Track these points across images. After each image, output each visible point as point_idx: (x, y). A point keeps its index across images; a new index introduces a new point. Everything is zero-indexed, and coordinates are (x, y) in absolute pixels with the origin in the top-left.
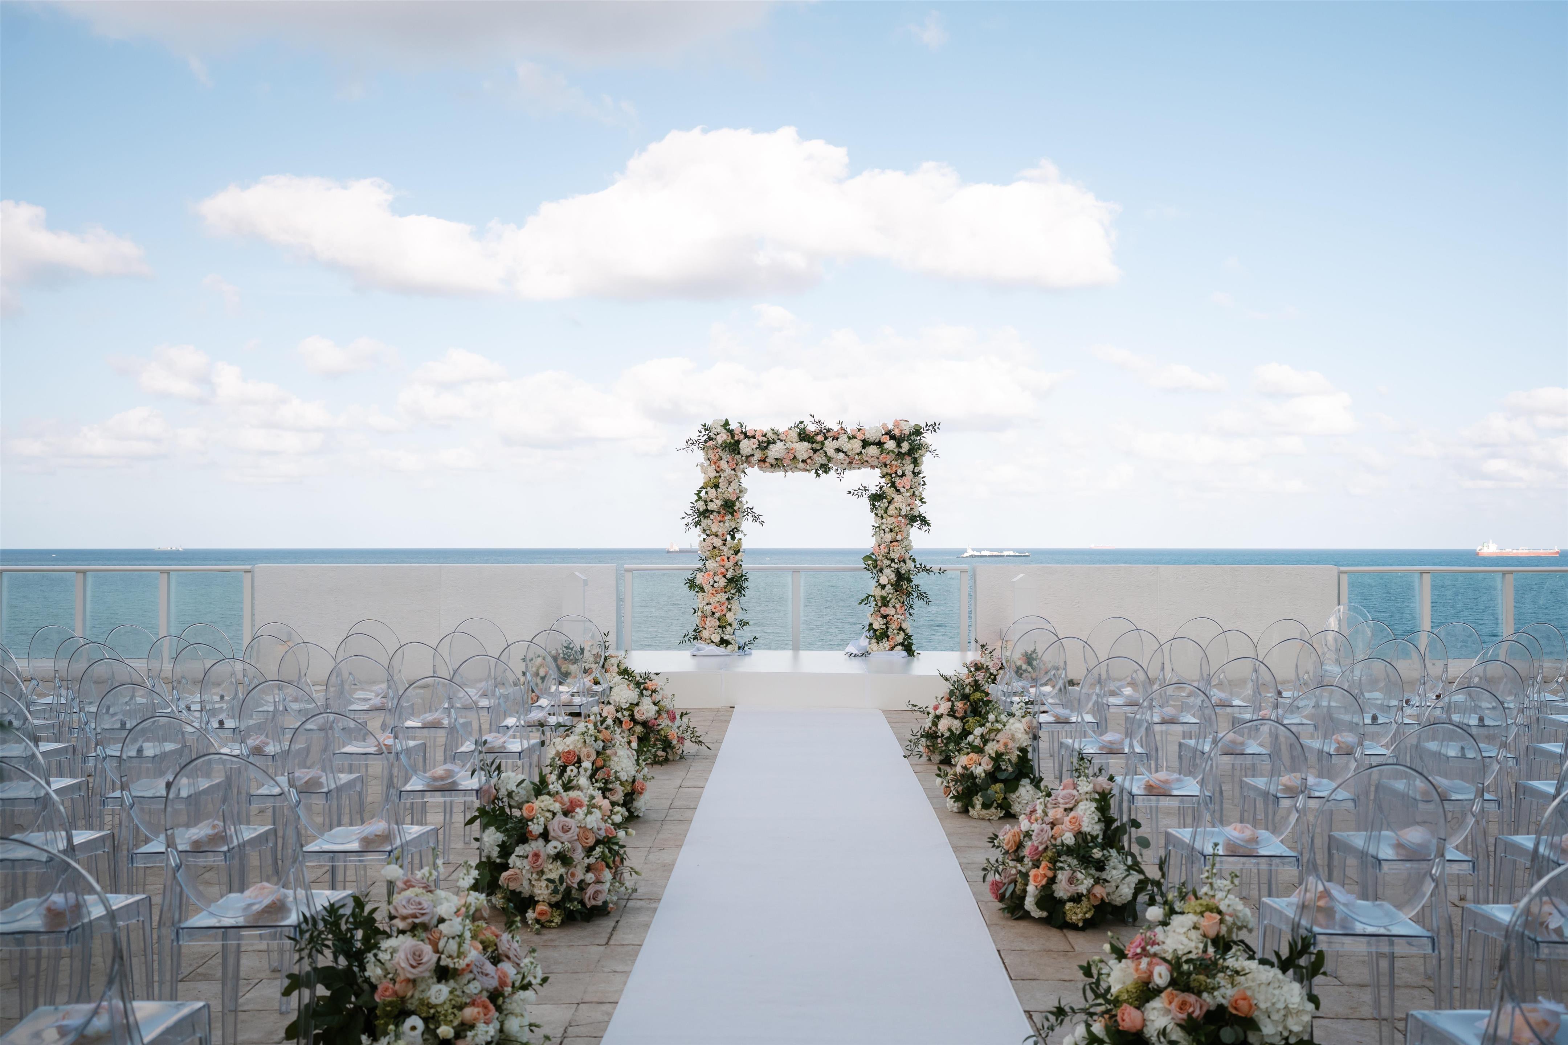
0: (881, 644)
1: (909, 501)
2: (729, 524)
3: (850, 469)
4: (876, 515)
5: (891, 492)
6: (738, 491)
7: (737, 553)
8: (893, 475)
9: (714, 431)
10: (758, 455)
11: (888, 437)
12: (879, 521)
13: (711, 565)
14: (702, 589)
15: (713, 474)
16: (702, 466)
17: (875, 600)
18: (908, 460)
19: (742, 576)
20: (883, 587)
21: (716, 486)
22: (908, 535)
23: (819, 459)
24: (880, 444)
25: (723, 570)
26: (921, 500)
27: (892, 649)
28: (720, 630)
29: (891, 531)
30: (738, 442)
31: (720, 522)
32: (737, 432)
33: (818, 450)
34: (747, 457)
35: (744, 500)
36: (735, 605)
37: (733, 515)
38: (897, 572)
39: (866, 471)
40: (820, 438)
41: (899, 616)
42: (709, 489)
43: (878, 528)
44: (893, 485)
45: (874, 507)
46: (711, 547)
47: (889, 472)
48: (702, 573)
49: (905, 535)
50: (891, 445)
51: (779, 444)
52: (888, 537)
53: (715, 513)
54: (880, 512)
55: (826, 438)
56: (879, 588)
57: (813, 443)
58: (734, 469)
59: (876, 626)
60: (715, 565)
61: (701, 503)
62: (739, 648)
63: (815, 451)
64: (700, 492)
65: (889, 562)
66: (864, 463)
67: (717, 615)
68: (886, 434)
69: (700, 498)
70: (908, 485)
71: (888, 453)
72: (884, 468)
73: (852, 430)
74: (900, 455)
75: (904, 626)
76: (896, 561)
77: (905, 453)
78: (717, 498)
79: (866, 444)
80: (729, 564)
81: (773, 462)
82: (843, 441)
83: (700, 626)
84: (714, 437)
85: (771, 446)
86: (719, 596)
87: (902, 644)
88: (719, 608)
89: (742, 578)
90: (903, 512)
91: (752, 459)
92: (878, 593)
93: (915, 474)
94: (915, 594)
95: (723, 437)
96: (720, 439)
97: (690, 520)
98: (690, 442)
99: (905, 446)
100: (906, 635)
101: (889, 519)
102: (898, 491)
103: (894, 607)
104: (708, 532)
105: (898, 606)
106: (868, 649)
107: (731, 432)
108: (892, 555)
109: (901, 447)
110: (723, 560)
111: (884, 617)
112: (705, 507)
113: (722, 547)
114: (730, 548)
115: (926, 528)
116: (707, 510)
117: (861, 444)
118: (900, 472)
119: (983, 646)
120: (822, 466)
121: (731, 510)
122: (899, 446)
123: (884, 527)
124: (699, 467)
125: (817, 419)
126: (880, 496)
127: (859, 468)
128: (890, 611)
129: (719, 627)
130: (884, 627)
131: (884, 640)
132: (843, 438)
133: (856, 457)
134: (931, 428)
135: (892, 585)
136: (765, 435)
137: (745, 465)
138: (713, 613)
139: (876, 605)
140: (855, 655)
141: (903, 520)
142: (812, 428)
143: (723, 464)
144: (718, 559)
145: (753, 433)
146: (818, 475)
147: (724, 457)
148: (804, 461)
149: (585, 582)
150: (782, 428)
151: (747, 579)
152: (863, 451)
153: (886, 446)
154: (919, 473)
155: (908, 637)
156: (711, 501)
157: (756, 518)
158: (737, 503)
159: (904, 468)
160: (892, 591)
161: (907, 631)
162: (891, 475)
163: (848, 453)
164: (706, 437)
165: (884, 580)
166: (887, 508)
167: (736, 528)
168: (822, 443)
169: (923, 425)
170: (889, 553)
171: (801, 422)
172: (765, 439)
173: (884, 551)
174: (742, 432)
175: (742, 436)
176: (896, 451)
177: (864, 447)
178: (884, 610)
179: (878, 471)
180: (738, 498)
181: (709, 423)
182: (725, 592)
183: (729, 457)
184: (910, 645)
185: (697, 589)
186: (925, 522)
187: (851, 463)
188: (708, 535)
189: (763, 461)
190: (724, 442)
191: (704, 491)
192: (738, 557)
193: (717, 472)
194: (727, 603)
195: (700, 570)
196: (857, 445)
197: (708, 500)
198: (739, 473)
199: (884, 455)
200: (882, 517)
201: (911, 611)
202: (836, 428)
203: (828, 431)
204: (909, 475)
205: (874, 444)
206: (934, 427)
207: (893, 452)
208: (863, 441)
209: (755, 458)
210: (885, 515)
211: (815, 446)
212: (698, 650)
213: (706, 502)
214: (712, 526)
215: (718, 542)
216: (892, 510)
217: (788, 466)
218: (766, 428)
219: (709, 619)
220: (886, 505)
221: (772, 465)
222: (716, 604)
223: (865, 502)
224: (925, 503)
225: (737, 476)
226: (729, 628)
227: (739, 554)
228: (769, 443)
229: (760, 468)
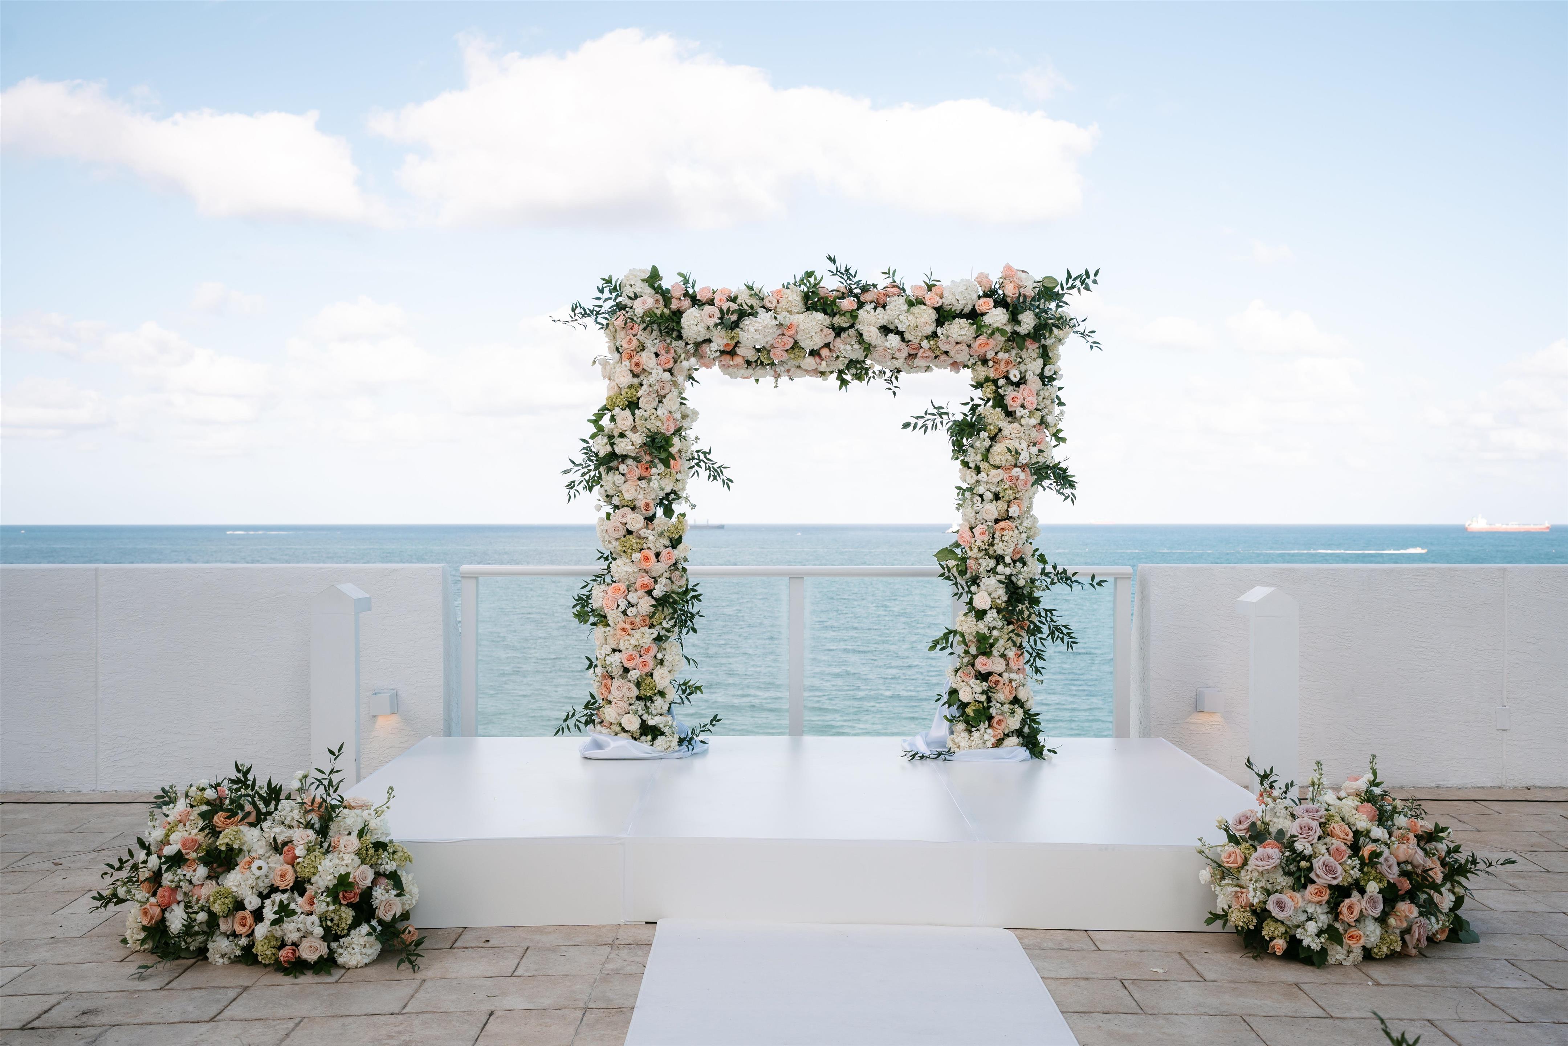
0: (976, 734)
1: (1034, 434)
2: (659, 484)
3: (912, 368)
4: (966, 464)
5: (993, 416)
6: (678, 416)
7: (675, 543)
8: (1001, 382)
9: (628, 290)
10: (720, 340)
11: (990, 302)
12: (971, 477)
13: (622, 568)
14: (603, 619)
15: (626, 379)
16: (605, 363)
17: (964, 642)
18: (1032, 349)
19: (686, 592)
20: (981, 615)
21: (633, 405)
22: (1030, 507)
23: (848, 348)
24: (974, 316)
25: (647, 580)
26: (1055, 435)
27: (999, 742)
28: (639, 706)
29: (997, 497)
30: (678, 314)
31: (640, 479)
32: (677, 293)
33: (844, 329)
34: (697, 345)
35: (690, 434)
36: (672, 651)
37: (667, 465)
38: (1010, 585)
39: (941, 375)
40: (848, 304)
41: (1013, 676)
42: (617, 410)
43: (967, 493)
44: (999, 401)
45: (959, 449)
46: (623, 532)
47: (992, 375)
48: (603, 587)
49: (1025, 504)
50: (997, 317)
51: (764, 318)
52: (992, 510)
53: (630, 462)
54: (973, 458)
55: (861, 305)
56: (972, 617)
57: (834, 315)
58: (670, 371)
59: (965, 696)
60: (630, 568)
61: (602, 440)
62: (681, 741)
63: (839, 331)
64: (599, 416)
65: (992, 563)
66: (940, 356)
67: (634, 675)
68: (986, 295)
69: (600, 429)
70: (1032, 401)
71: (993, 333)
72: (980, 368)
73: (915, 288)
74: (1016, 340)
75: (1022, 696)
76: (1008, 560)
77: (1028, 335)
78: (634, 429)
79: (943, 315)
80: (659, 568)
81: (751, 355)
82: (896, 308)
83: (598, 697)
84: (628, 302)
85: (747, 321)
86: (637, 634)
87: (1019, 733)
88: (638, 660)
89: (689, 594)
90: (1024, 458)
91: (706, 349)
92: (969, 626)
93: (1046, 379)
94: (1045, 629)
95: (647, 302)
96: (639, 307)
97: (576, 477)
98: (579, 311)
99: (1028, 321)
100: (1026, 712)
101: (993, 472)
102: (1010, 414)
103: (1003, 656)
104: (616, 500)
105: (1011, 654)
106: (950, 744)
107: (665, 296)
108: (999, 548)
109: (1018, 323)
110: (647, 559)
111: (983, 677)
112: (609, 449)
113: (644, 532)
114: (661, 534)
115: (1067, 491)
116: (613, 456)
117: (934, 315)
118: (1015, 375)
119: (1264, 777)
120: (852, 363)
121: (663, 455)
122: (1014, 319)
123: (981, 489)
124: (598, 367)
125: (842, 263)
126: (971, 425)
127: (928, 368)
128: (995, 664)
129: (639, 698)
130: (983, 698)
131: (983, 726)
132: (897, 305)
133: (925, 343)
134: (1078, 283)
135: (999, 611)
136: (734, 300)
137: (693, 360)
138: (626, 670)
139: (967, 652)
140: (922, 757)
141: (1022, 476)
142: (831, 284)
143: (647, 359)
144: (636, 556)
145: (709, 295)
146: (844, 383)
147: (648, 343)
148: (814, 353)
149: (364, 605)
150: (769, 286)
151: (697, 597)
152: (939, 331)
153: (987, 319)
154: (1051, 379)
155: (1030, 718)
156: (622, 435)
157: (715, 473)
158: (676, 440)
159: (1023, 368)
160: (999, 624)
161: (1028, 705)
162: (995, 382)
163: (907, 336)
164: (611, 303)
165: (982, 601)
166: (988, 450)
167: (673, 492)
168: (853, 315)
169: (1061, 278)
170: (992, 544)
171: (810, 274)
172: (734, 306)
173: (981, 538)
174: (686, 294)
175: (687, 303)
176: (1009, 329)
177: (940, 323)
178: (983, 664)
179: (967, 375)
180: (678, 431)
181: (618, 276)
182: (651, 626)
183: (659, 346)
184: (1035, 732)
185: (592, 619)
186: (1063, 479)
187: (912, 356)
188: (616, 507)
189: (730, 352)
190: (649, 313)
191: (607, 417)
192: (677, 553)
193: (635, 376)
194: (655, 648)
195: (599, 578)
196: (926, 317)
197: (616, 434)
198: (680, 379)
199: (982, 339)
200: (978, 470)
201: (1039, 663)
202: (882, 282)
203: (865, 289)
204: (1034, 382)
205: (961, 315)
206: (1084, 281)
207: (1002, 332)
208: (938, 309)
209: (714, 346)
210: (983, 465)
211: (837, 320)
212: (598, 745)
213: (611, 437)
214: (624, 488)
215: (636, 521)
216: (999, 453)
217: (782, 363)
218: (736, 287)
219: (617, 682)
220: (987, 443)
221: (748, 363)
222: (631, 651)
223: (942, 440)
224: (1063, 440)
225: (675, 384)
226: (658, 700)
227: (681, 547)
228: (742, 314)
229: (724, 368)
